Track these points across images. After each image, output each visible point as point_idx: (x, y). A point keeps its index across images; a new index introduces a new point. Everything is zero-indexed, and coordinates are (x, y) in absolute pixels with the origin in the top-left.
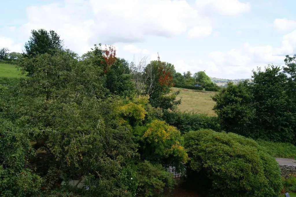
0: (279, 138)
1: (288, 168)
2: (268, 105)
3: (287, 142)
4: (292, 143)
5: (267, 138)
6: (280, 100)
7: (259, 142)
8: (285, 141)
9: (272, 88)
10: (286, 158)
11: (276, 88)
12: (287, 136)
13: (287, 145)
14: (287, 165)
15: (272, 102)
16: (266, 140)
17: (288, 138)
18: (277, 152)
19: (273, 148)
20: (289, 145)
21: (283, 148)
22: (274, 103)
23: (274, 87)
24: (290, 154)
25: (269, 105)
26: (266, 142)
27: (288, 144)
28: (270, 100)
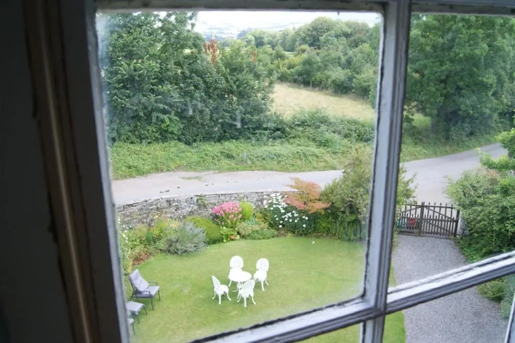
0: (157, 135)
1: (151, 205)
2: (123, 75)
3: (171, 140)
4: (179, 140)
5: (134, 139)
6: (147, 63)
7: (118, 148)
8: (168, 138)
9: (127, 39)
10: (170, 171)
11: (135, 39)
12: (170, 129)
13: (171, 145)
14: (150, 200)
15: (130, 69)
16: (132, 143)
17: (172, 133)
18: (152, 163)
19: (146, 156)
20: (175, 146)
21: (163, 153)
22: (135, 70)
23: (131, 37)
24: (175, 162)
25: (125, 75)
26: (131, 146)
27: (173, 143)
28: (126, 63)
